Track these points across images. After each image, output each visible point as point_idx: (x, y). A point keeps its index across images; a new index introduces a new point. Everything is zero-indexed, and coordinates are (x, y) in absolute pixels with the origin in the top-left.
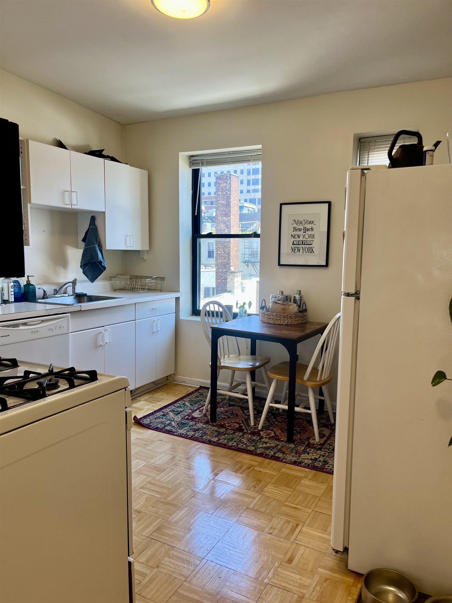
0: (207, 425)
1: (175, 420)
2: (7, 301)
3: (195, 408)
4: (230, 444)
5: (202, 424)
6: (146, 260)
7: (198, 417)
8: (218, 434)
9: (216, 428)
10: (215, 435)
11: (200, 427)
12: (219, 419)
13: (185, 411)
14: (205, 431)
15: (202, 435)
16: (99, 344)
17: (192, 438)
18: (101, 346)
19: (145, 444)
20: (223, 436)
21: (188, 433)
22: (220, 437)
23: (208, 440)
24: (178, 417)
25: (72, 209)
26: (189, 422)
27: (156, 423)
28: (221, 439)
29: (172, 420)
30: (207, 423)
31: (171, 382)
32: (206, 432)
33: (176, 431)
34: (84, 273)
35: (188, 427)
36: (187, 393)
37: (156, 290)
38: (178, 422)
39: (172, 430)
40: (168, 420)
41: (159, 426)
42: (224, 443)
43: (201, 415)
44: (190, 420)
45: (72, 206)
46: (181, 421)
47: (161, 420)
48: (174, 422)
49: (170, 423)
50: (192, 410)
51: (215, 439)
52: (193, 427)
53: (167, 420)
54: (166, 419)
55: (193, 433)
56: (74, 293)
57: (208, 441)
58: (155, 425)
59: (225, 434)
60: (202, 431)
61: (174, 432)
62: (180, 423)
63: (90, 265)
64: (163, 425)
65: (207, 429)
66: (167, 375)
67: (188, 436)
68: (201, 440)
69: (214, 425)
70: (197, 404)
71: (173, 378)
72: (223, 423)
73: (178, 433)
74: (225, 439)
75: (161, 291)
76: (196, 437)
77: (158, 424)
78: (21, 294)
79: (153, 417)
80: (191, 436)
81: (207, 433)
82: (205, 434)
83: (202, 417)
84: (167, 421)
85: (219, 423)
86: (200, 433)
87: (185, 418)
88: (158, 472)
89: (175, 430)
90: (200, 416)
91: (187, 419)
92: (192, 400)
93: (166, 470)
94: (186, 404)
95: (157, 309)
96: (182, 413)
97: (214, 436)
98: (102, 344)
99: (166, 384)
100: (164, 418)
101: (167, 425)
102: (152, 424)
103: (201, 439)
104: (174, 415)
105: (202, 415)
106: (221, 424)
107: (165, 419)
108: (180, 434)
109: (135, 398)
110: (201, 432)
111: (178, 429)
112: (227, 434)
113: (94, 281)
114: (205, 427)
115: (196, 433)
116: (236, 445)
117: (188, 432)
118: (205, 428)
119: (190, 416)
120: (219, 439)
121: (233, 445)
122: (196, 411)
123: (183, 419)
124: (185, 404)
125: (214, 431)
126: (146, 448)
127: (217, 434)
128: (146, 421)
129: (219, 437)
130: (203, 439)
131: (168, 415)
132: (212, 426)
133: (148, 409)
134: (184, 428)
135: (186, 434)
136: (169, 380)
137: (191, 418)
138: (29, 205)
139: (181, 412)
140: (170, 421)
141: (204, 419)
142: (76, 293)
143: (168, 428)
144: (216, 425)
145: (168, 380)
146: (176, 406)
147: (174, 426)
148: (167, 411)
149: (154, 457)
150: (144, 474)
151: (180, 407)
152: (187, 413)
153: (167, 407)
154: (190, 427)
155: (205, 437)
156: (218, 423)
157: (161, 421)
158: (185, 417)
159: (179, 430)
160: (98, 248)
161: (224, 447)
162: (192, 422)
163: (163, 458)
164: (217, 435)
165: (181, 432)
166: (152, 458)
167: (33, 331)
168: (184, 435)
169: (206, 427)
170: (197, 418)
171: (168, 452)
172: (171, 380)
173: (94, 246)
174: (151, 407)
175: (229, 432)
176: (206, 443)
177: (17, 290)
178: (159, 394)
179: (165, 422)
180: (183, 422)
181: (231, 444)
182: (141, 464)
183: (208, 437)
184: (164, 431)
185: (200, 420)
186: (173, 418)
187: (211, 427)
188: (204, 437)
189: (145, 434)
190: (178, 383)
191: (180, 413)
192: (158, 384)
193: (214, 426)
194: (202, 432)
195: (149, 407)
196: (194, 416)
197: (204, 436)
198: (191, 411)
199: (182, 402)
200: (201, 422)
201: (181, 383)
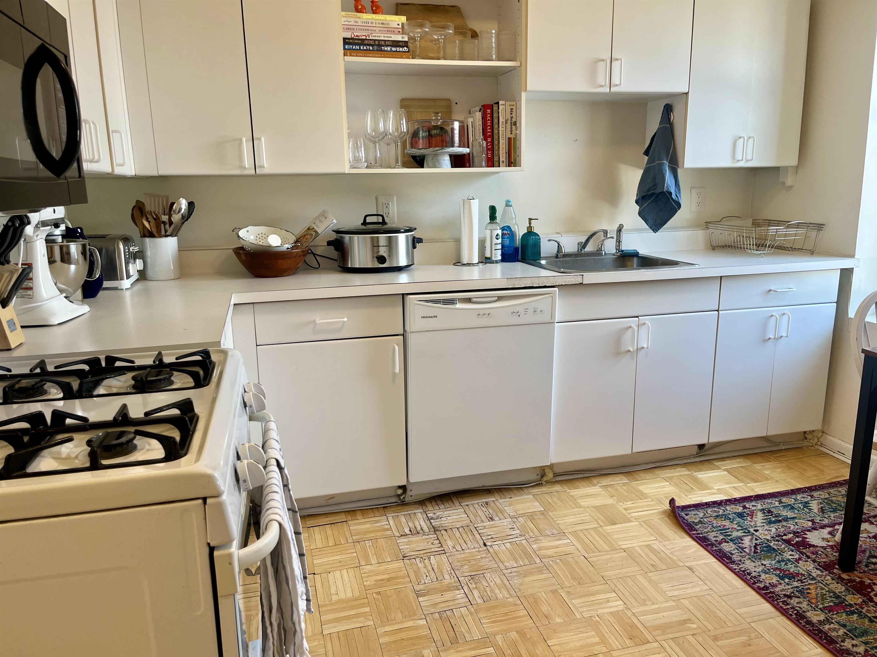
0: (824, 574)
1: (757, 534)
2: (489, 258)
3: (826, 522)
4: (846, 644)
5: (812, 566)
6: (790, 187)
7: (817, 546)
8: (836, 605)
9: (839, 588)
10: (826, 605)
11: (803, 573)
12: (867, 566)
13: (796, 521)
14: (807, 587)
15: (793, 593)
16: (623, 349)
17: (764, 592)
18: (629, 354)
19: (653, 566)
20: (844, 614)
21: (763, 576)
22: (835, 616)
23: (798, 612)
24: (770, 529)
25: (610, 94)
26: (786, 549)
27: (709, 528)
28: (833, 621)
29: (749, 532)
30: (827, 567)
31: (812, 446)
32: (809, 589)
33: (740, 561)
34: (640, 214)
35: (774, 562)
36: (834, 480)
37: (803, 250)
38: (760, 541)
39: (732, 554)
40: (741, 530)
41: (711, 536)
42: (834, 634)
43: (828, 542)
44: (793, 545)
45: (611, 89)
46: (768, 540)
47: (727, 523)
48: (751, 539)
49: (741, 538)
50: (813, 524)
51: (816, 617)
52: (786, 564)
53: (740, 528)
54: (739, 526)
55: (775, 580)
56: (619, 250)
57: (796, 614)
58: (706, 530)
59: (853, 613)
60: (802, 583)
61: (733, 562)
62: (764, 545)
63: (653, 198)
64: (722, 537)
65: (819, 582)
66: (805, 430)
67: (758, 584)
68: (781, 604)
69: (842, 579)
70: (837, 514)
71: (818, 439)
72: (869, 581)
73: (740, 567)
74: (844, 626)
75: (812, 253)
76: (773, 593)
77: (713, 531)
78: (513, 249)
79: (716, 512)
80: (765, 586)
81: (808, 593)
82: (803, 593)
83: (825, 549)
84: (738, 530)
85: (857, 578)
86: (790, 587)
87: (784, 537)
88: (628, 642)
89: (739, 559)
90: (824, 544)
91: (788, 542)
92: (833, 498)
93: (649, 642)
94: (810, 505)
95: (778, 291)
96: (784, 524)
97: (821, 606)
98: (631, 349)
99: (798, 448)
100: (735, 522)
101: (731, 540)
102: (700, 527)
103: (784, 602)
104: (764, 521)
105: (830, 544)
106: (862, 582)
107: (737, 524)
108: (744, 571)
109: (711, 461)
110: (796, 584)
111: (747, 557)
112: (860, 614)
113: (659, 230)
114: (815, 576)
115: (782, 582)
116: (862, 653)
117: (763, 574)
118: (814, 579)
119: (798, 537)
120: (827, 621)
121: (855, 649)
122: (823, 528)
123: (777, 538)
124: (809, 503)
125: (832, 594)
126: (650, 574)
127: (832, 604)
128: (693, 517)
129: (833, 615)
130: (788, 604)
131: (749, 518)
132: (833, 579)
133: (720, 491)
134: (764, 560)
135: (755, 577)
136: (809, 441)
137: (797, 542)
138: (524, 95)
139: (786, 519)
140: (745, 532)
141: (826, 555)
142: (622, 251)
143: (727, 547)
144: (848, 580)
145: (805, 440)
146: (782, 503)
147: (743, 549)
148: (754, 508)
149: (648, 602)
150: (600, 634)
151: (793, 508)
152: (796, 527)
153: (761, 499)
154: (779, 562)
155: (797, 600)
156: (856, 576)
157: (724, 526)
158: (785, 535)
159: (748, 562)
160: (668, 166)
161: (826, 645)
162: (793, 553)
163: (664, 614)
164: (830, 606)
165: (750, 567)
166: (643, 603)
167: (481, 314)
168: (749, 577)
169: (818, 575)
170: (814, 546)
171: (686, 602)
172: (814, 442)
173: (661, 162)
174: (729, 487)
175: (868, 611)
176: (789, 617)
177: (507, 242)
178: (768, 465)
179: (732, 532)
180: (772, 544)
181: (850, 646)
182: (611, 607)
183: (804, 605)
184: (713, 551)
185: (816, 553)
186: (756, 529)
187: (830, 581)
188: (794, 601)
189: (671, 543)
190: (828, 452)
191: (780, 521)
192: (778, 444)
193: (840, 580)
194: (799, 585)
195: (727, 486)
196: (808, 540)
197: (796, 597)
198: (810, 524)
199: (804, 498)
200: (814, 561)
201: (834, 453)
